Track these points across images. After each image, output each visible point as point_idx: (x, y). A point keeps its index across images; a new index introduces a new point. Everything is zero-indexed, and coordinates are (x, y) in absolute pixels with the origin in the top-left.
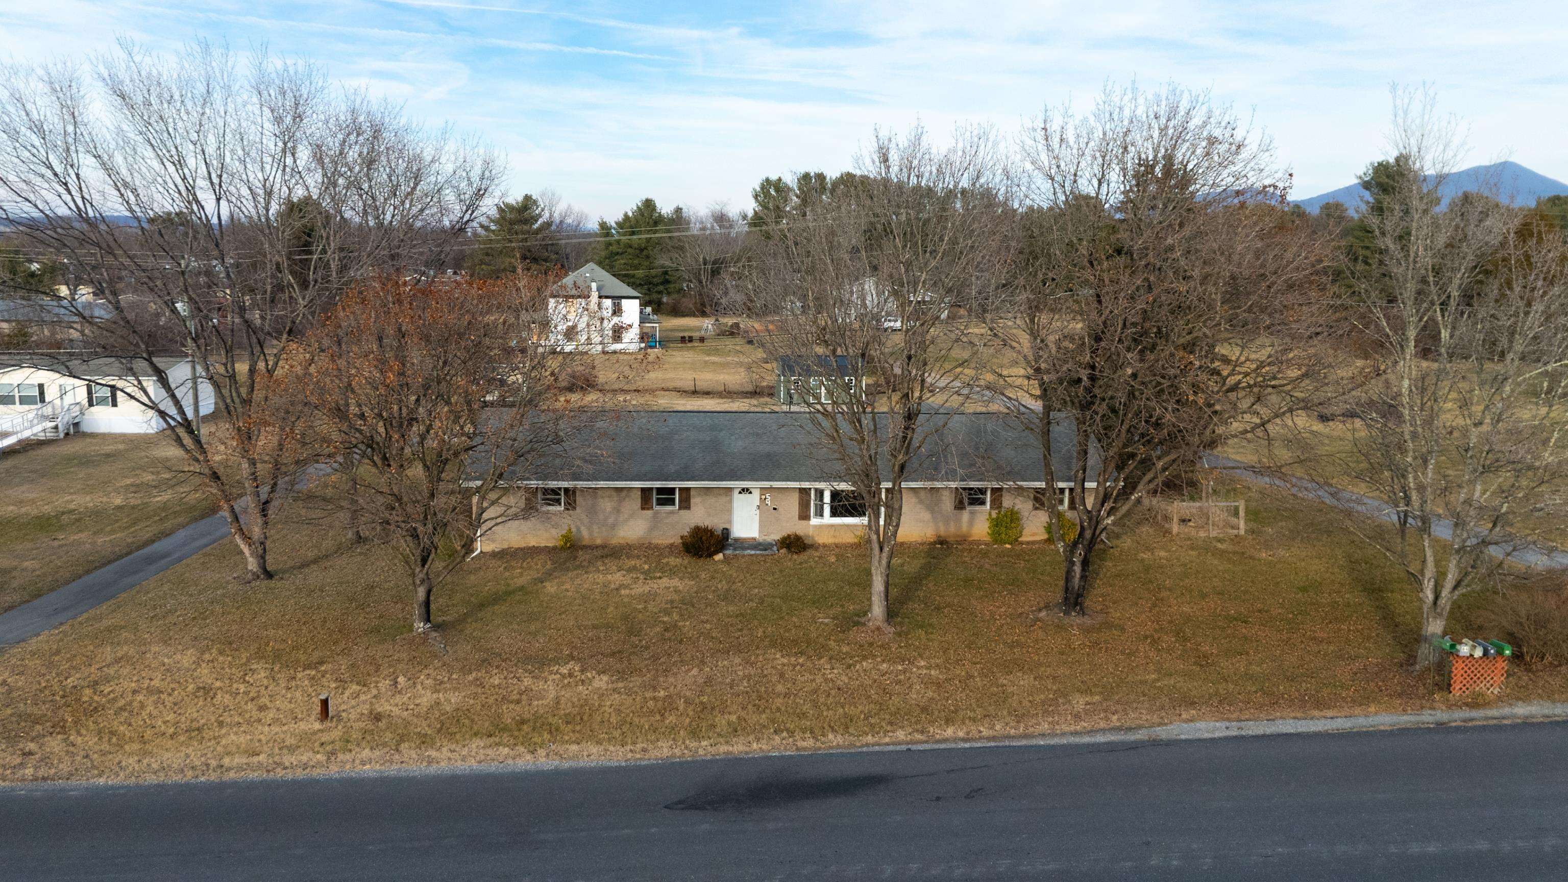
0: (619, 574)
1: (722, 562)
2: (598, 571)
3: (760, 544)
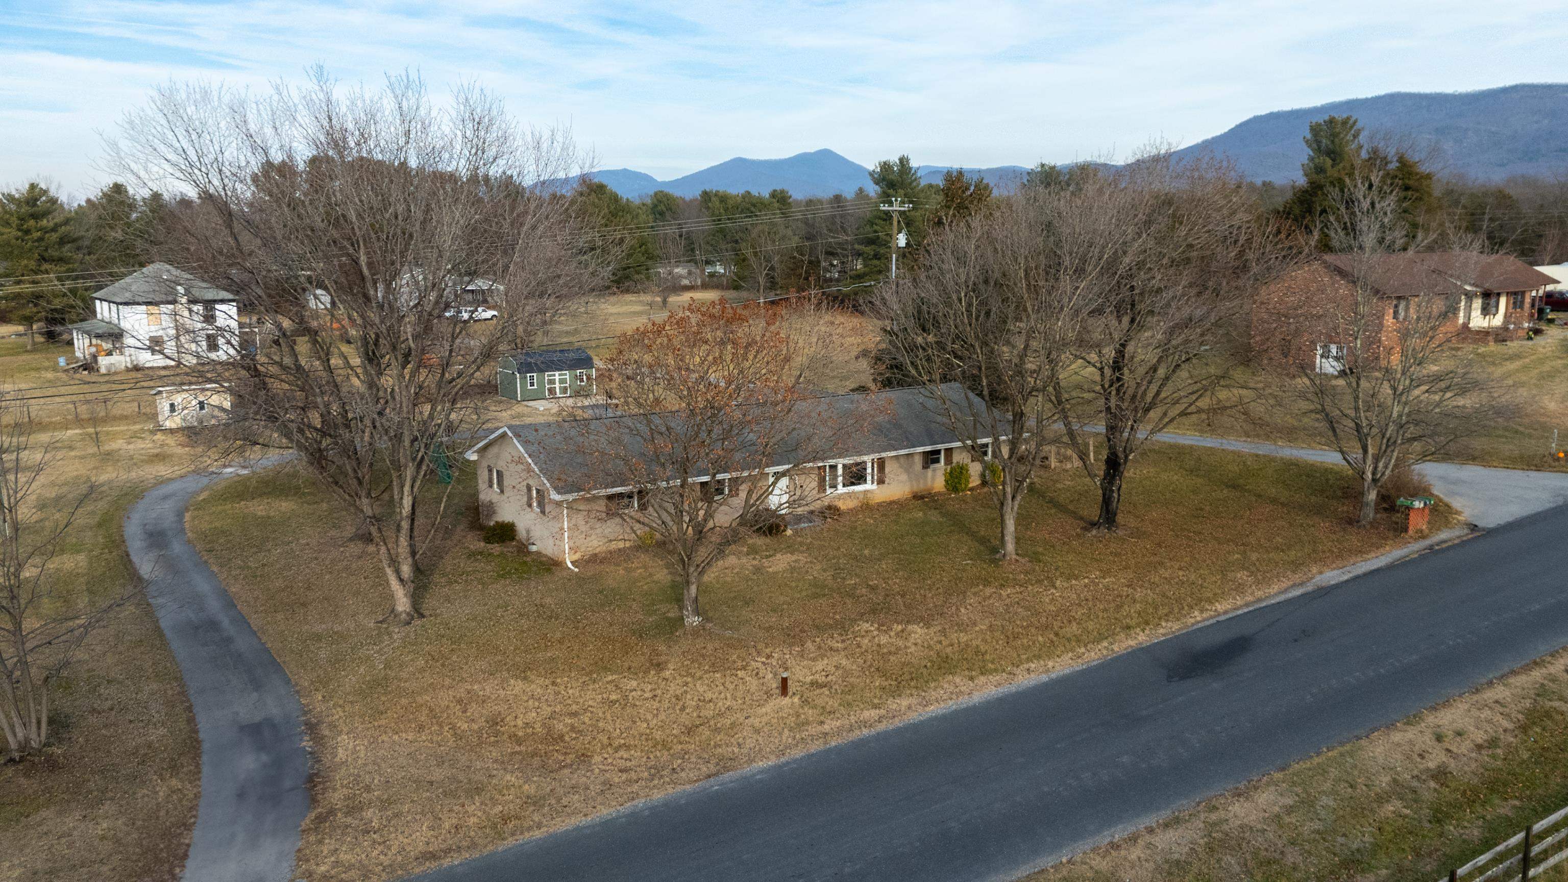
1: (793, 536)
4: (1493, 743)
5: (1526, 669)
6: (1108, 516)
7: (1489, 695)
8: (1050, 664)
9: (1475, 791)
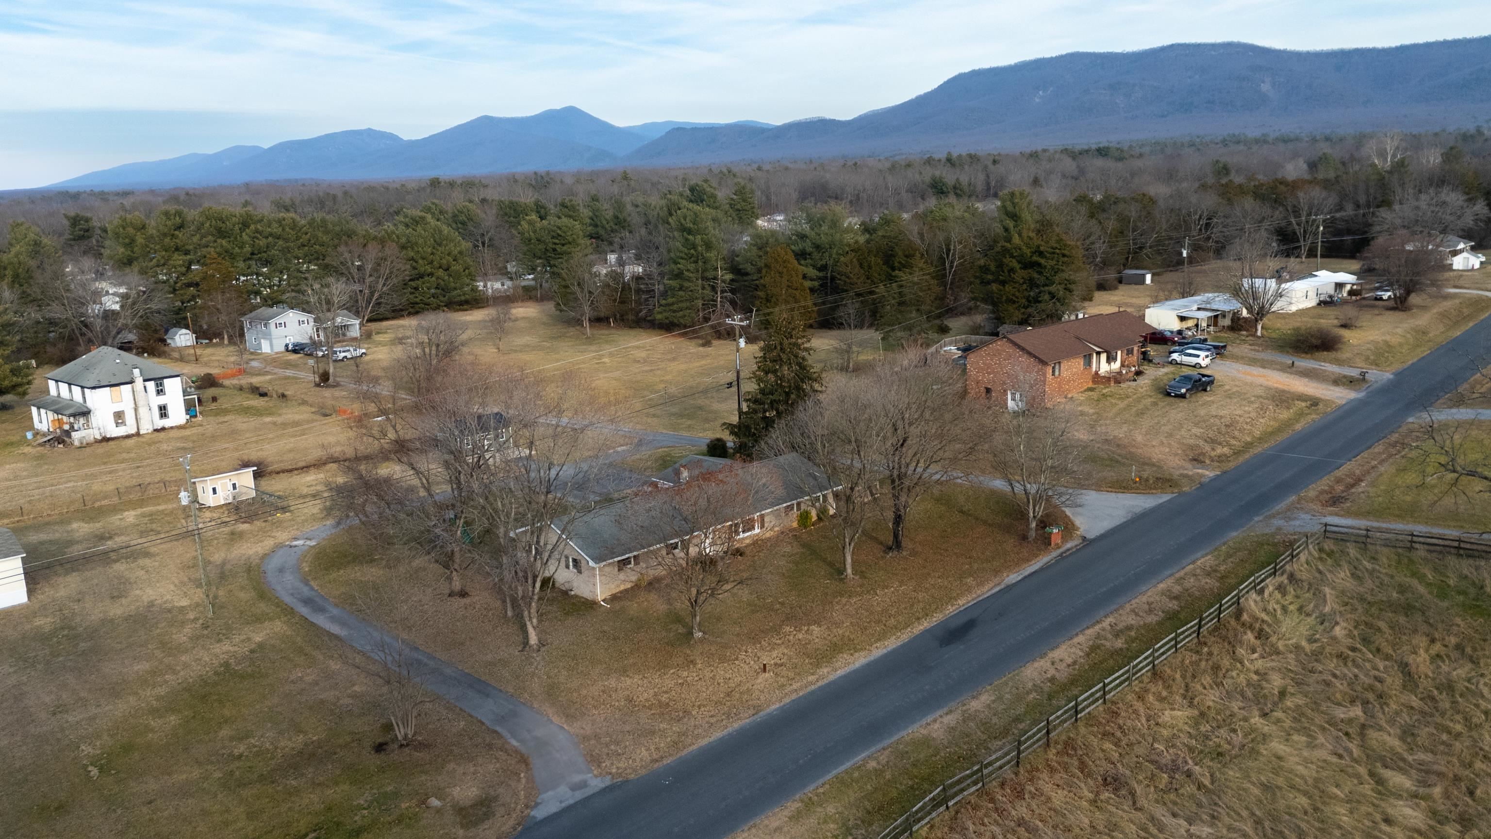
4: (1075, 663)
5: (1093, 625)
6: (897, 544)
7: (1076, 640)
8: (886, 643)
9: (1065, 685)
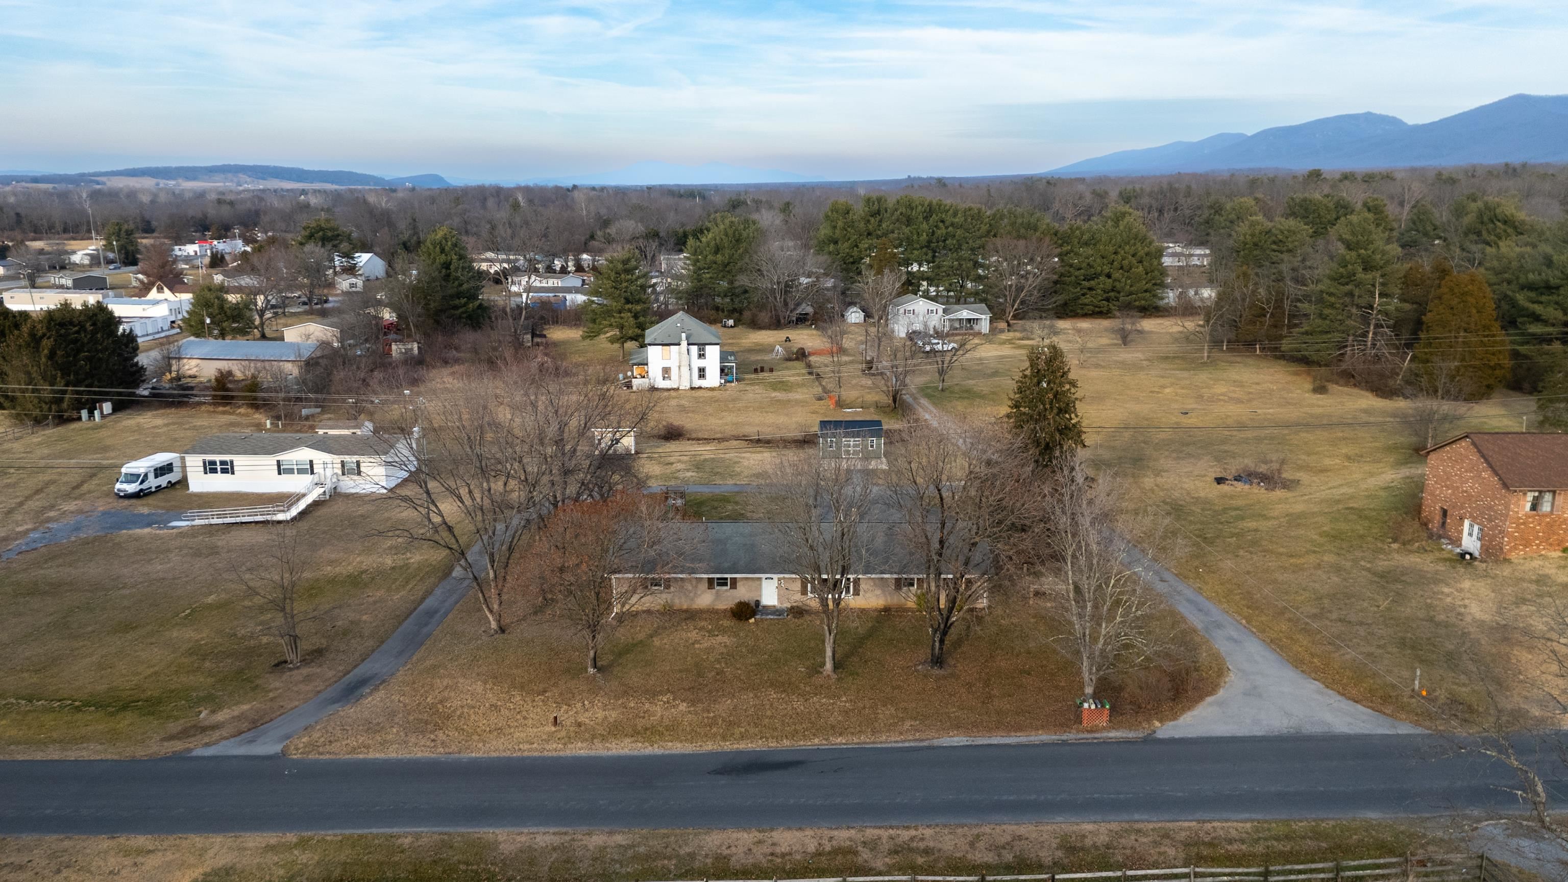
0: (695, 632)
1: (754, 623)
2: (683, 630)
3: (777, 610)
